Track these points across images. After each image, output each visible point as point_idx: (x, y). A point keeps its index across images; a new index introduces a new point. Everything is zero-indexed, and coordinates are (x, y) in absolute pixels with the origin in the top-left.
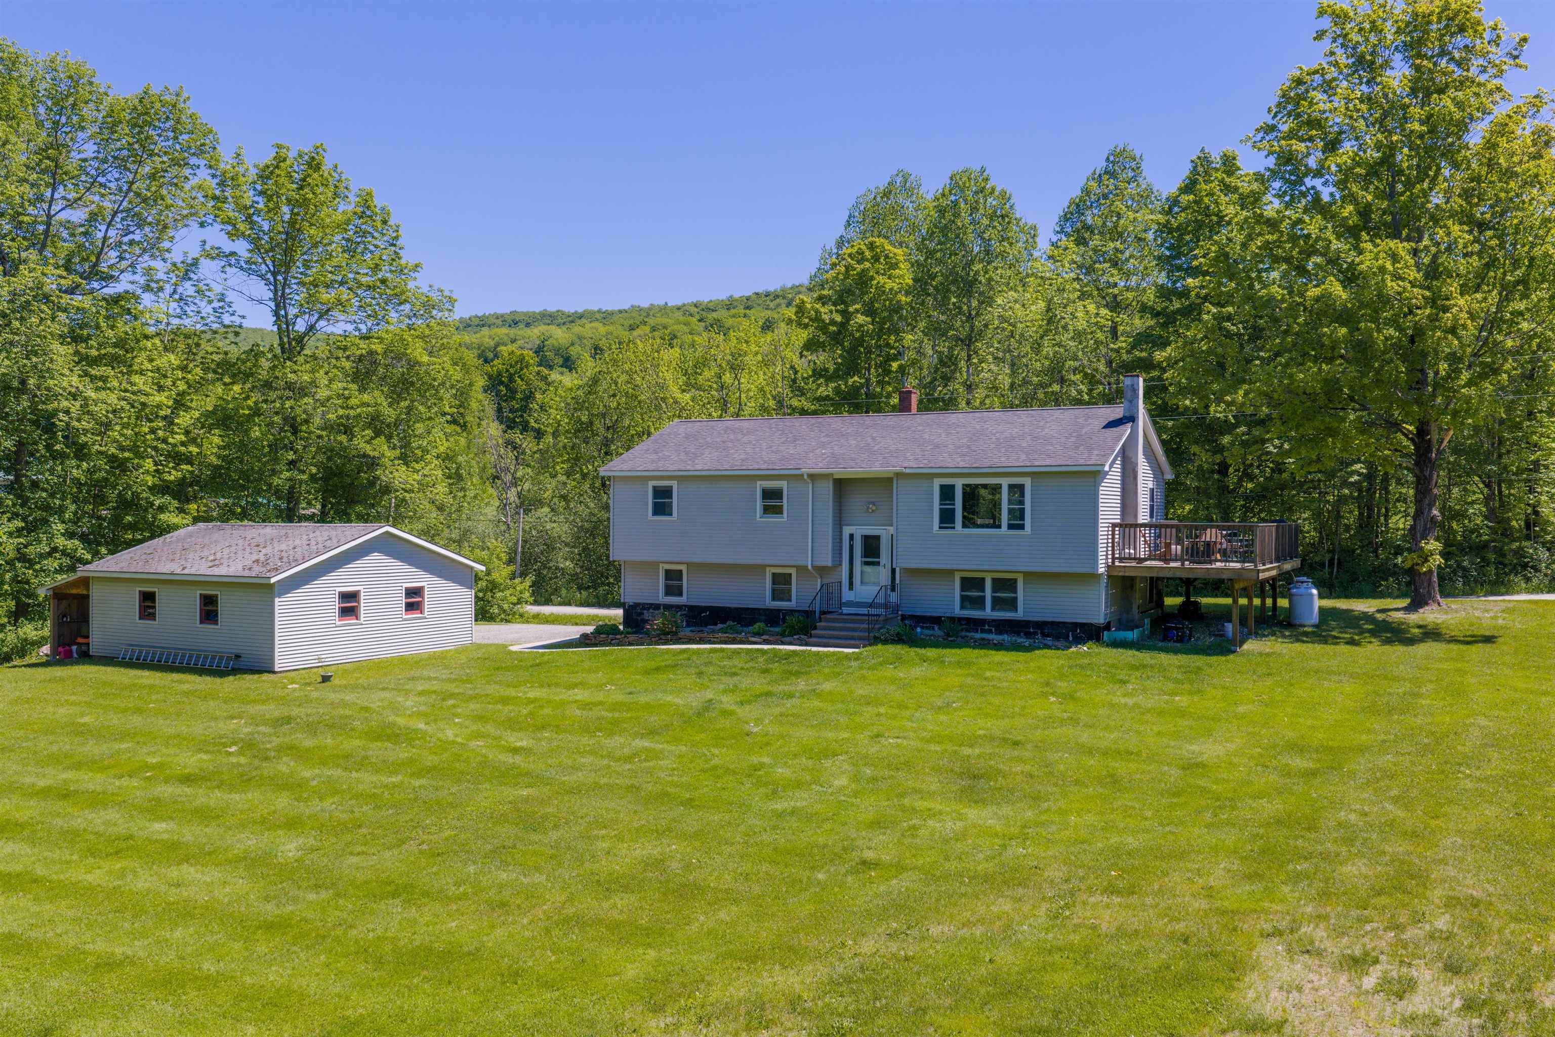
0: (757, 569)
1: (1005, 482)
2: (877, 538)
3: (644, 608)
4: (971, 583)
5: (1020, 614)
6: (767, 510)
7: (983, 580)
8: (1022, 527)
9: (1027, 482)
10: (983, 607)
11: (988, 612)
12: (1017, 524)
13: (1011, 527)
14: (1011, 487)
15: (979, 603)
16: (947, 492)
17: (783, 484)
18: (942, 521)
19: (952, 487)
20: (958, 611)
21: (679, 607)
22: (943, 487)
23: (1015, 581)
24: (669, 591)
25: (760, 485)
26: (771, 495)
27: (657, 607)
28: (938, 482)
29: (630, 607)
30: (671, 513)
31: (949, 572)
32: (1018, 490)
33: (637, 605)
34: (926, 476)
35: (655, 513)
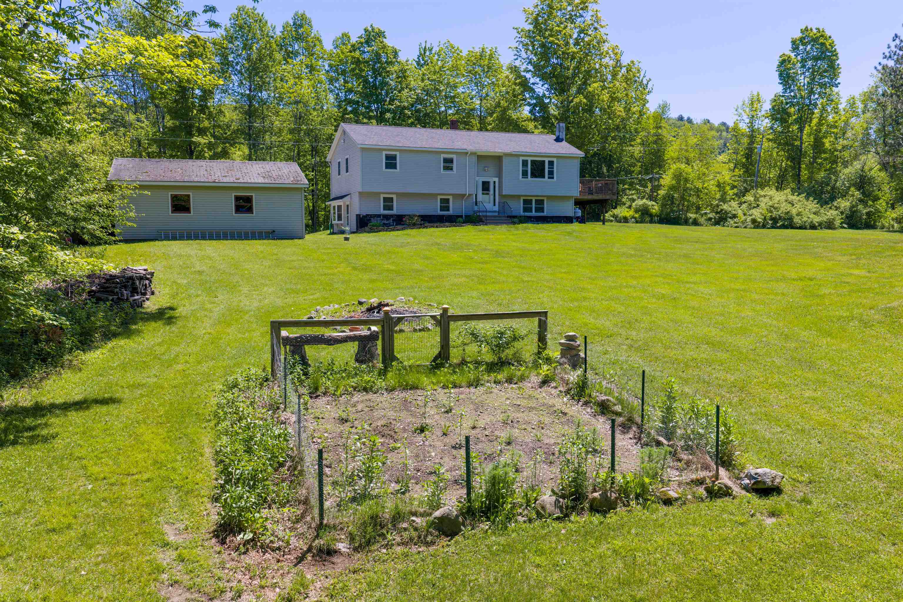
0: (434, 196)
1: (547, 160)
2: (488, 183)
3: (371, 217)
4: (527, 202)
5: (545, 214)
6: (446, 168)
7: (531, 200)
8: (553, 178)
9: (555, 160)
10: (531, 211)
11: (534, 213)
12: (551, 176)
13: (549, 178)
14: (549, 161)
15: (529, 210)
16: (525, 163)
17: (454, 156)
18: (523, 175)
19: (527, 161)
20: (522, 213)
21: (392, 216)
22: (523, 161)
23: (543, 200)
24: (386, 208)
25: (443, 156)
26: (448, 162)
27: (379, 216)
28: (521, 158)
29: (363, 216)
30: (396, 168)
31: (519, 197)
32: (551, 163)
33: (367, 215)
34: (518, 156)
35: (386, 168)
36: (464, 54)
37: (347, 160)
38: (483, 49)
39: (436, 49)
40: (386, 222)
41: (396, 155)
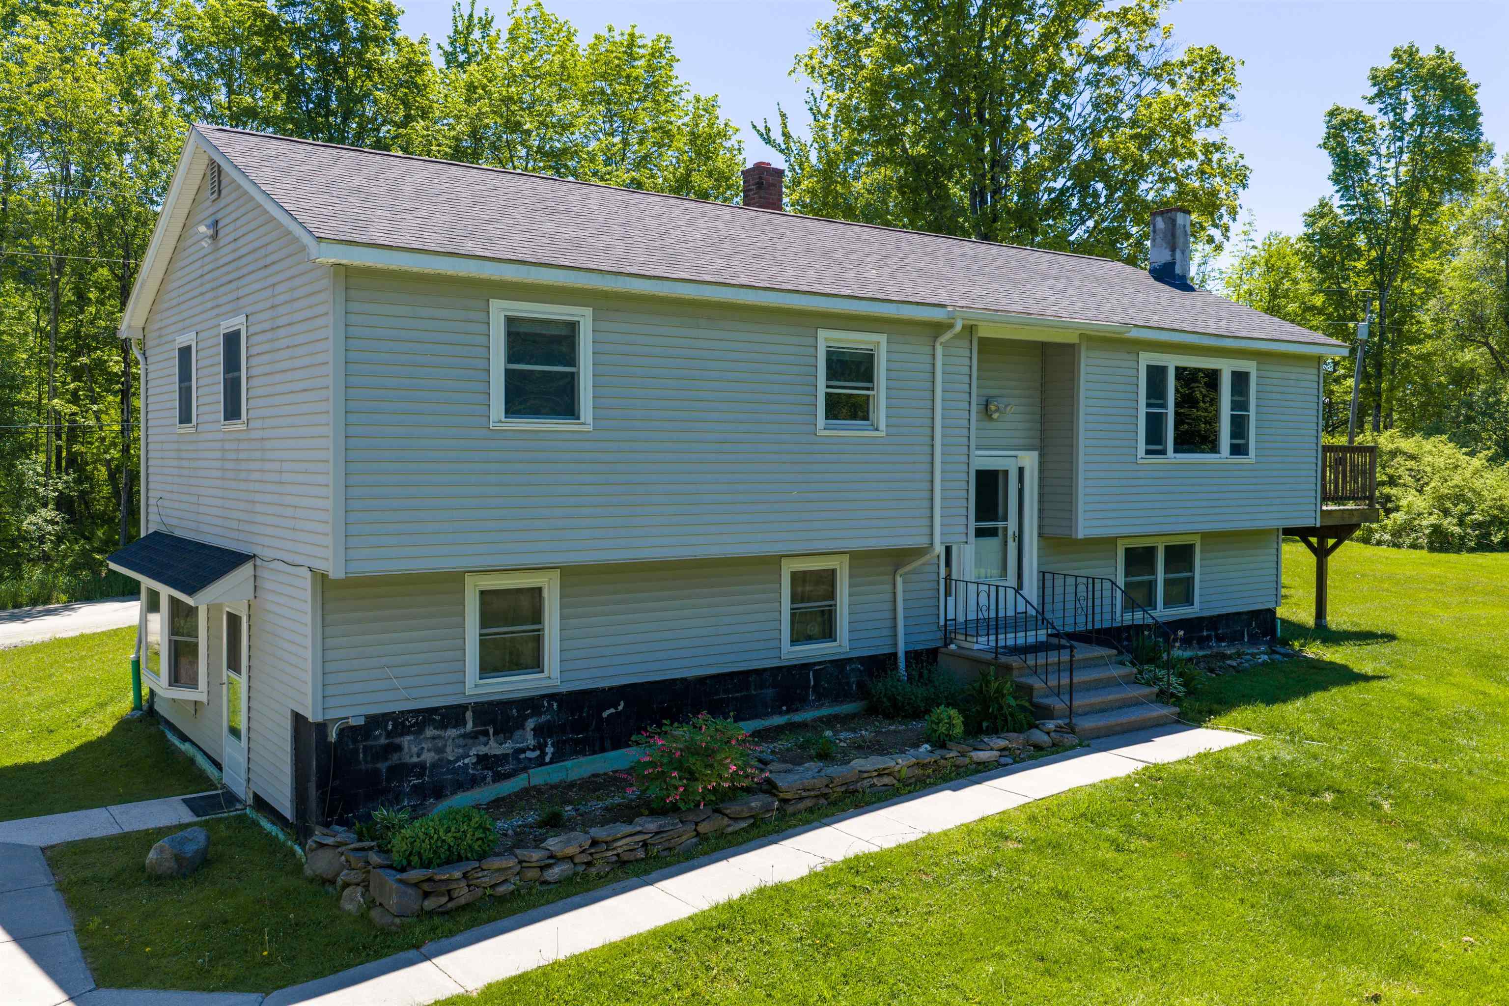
1: (1229, 369)
2: (1001, 476)
3: (400, 731)
4: (1139, 562)
5: (1195, 607)
6: (836, 409)
7: (1153, 551)
8: (1245, 450)
9: (1256, 369)
12: (1239, 444)
13: (1233, 450)
14: (1237, 375)
17: (877, 342)
18: (1148, 439)
19: (1165, 371)
21: (531, 706)
22: (1151, 368)
23: (1195, 550)
24: (494, 659)
25: (825, 339)
26: (851, 372)
27: (451, 715)
28: (1147, 359)
29: (348, 732)
30: (570, 410)
31: (1112, 541)
32: (1240, 380)
33: (375, 721)
34: (1135, 346)
35: (511, 410)
36: (583, 41)
37: (232, 341)
38: (632, 35)
39: (502, 25)
40: (494, 747)
41: (573, 327)
